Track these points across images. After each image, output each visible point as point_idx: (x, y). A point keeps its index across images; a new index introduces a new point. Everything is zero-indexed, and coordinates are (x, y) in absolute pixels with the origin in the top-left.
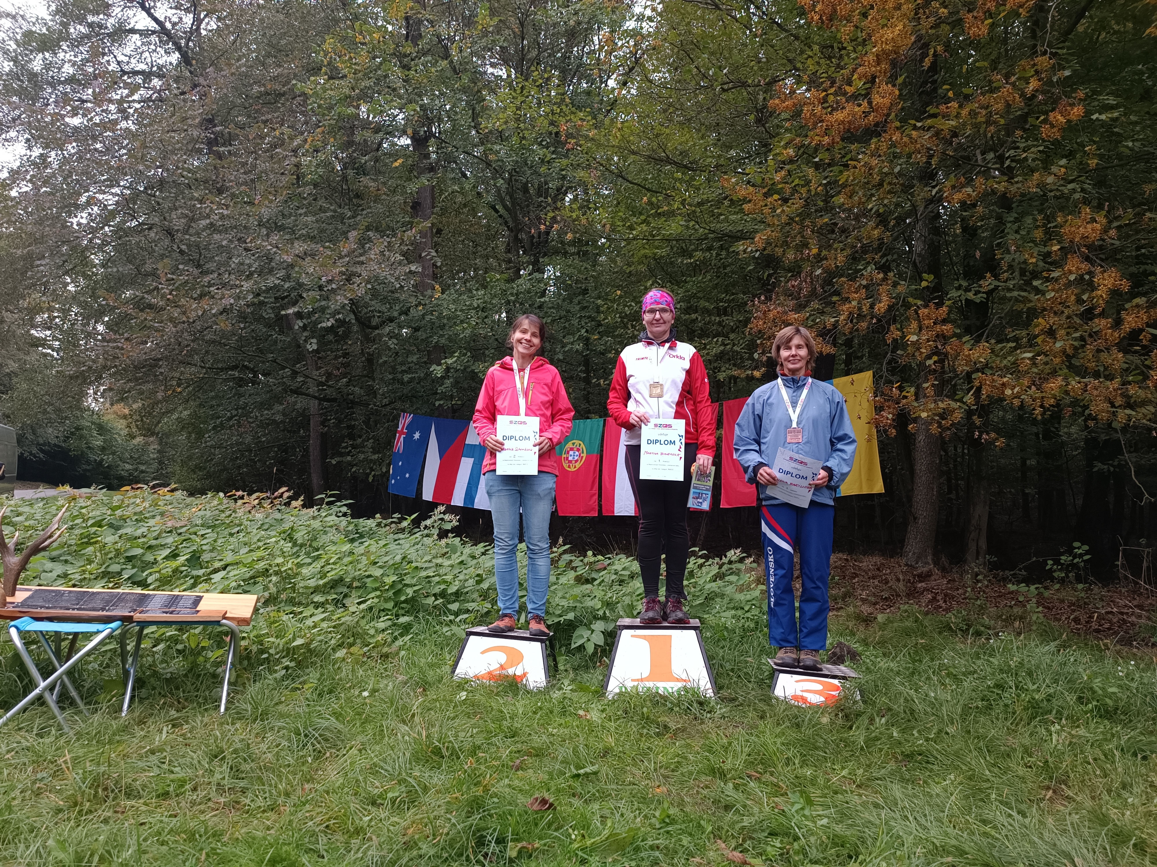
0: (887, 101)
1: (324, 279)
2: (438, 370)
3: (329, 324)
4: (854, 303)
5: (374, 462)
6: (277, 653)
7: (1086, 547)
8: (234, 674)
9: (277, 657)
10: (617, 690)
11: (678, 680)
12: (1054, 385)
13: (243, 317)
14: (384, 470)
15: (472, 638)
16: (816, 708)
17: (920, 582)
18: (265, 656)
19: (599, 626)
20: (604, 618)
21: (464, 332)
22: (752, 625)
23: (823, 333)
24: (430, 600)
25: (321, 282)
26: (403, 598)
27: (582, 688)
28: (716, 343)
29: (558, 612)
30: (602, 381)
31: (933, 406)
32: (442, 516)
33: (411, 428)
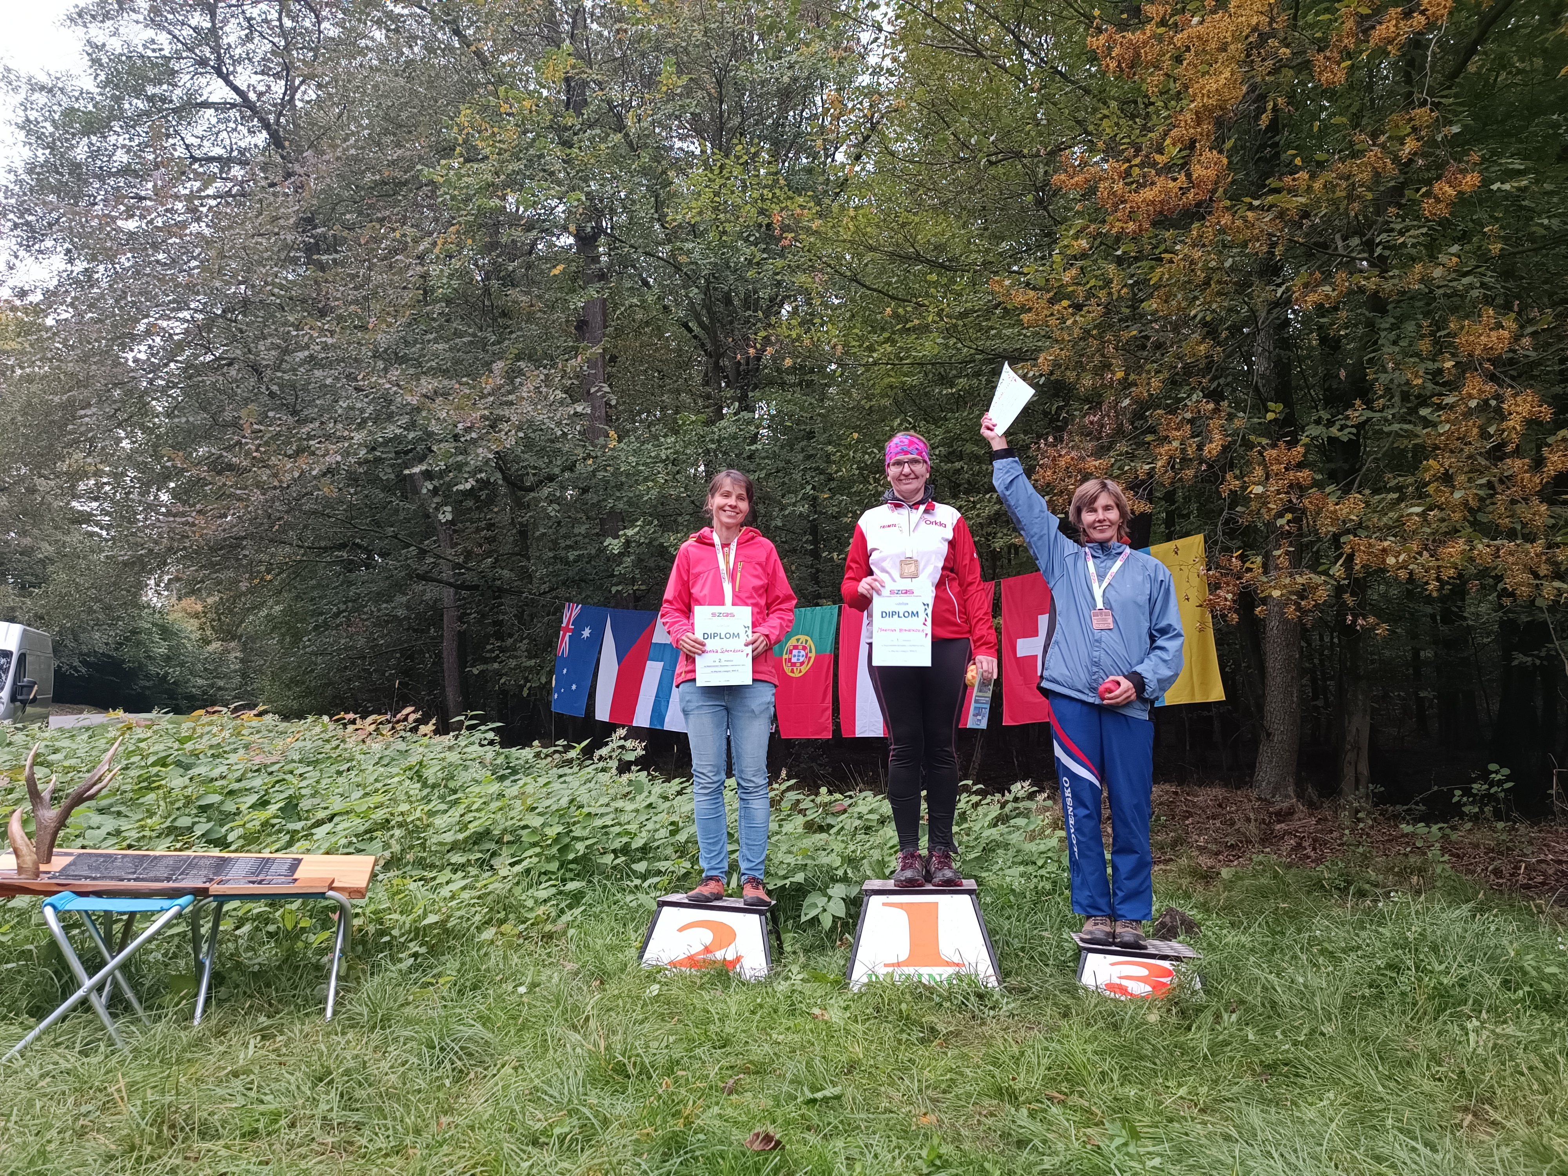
0: (1211, 173)
1: (460, 426)
2: (614, 545)
3: (468, 486)
4: (1176, 444)
5: (530, 669)
6: (402, 935)
7: (1506, 771)
8: (345, 965)
9: (402, 940)
10: (865, 980)
11: (948, 964)
12: (1455, 550)
13: (353, 479)
14: (543, 680)
15: (666, 909)
16: (1139, 1001)
17: (1279, 822)
18: (386, 939)
19: (838, 891)
20: (845, 879)
21: (649, 492)
22: (1048, 886)
23: (1134, 486)
24: (608, 859)
25: (457, 431)
26: (571, 856)
27: (816, 977)
28: (989, 501)
29: (782, 873)
30: (835, 555)
31: (1288, 580)
32: (622, 742)
33: (579, 624)
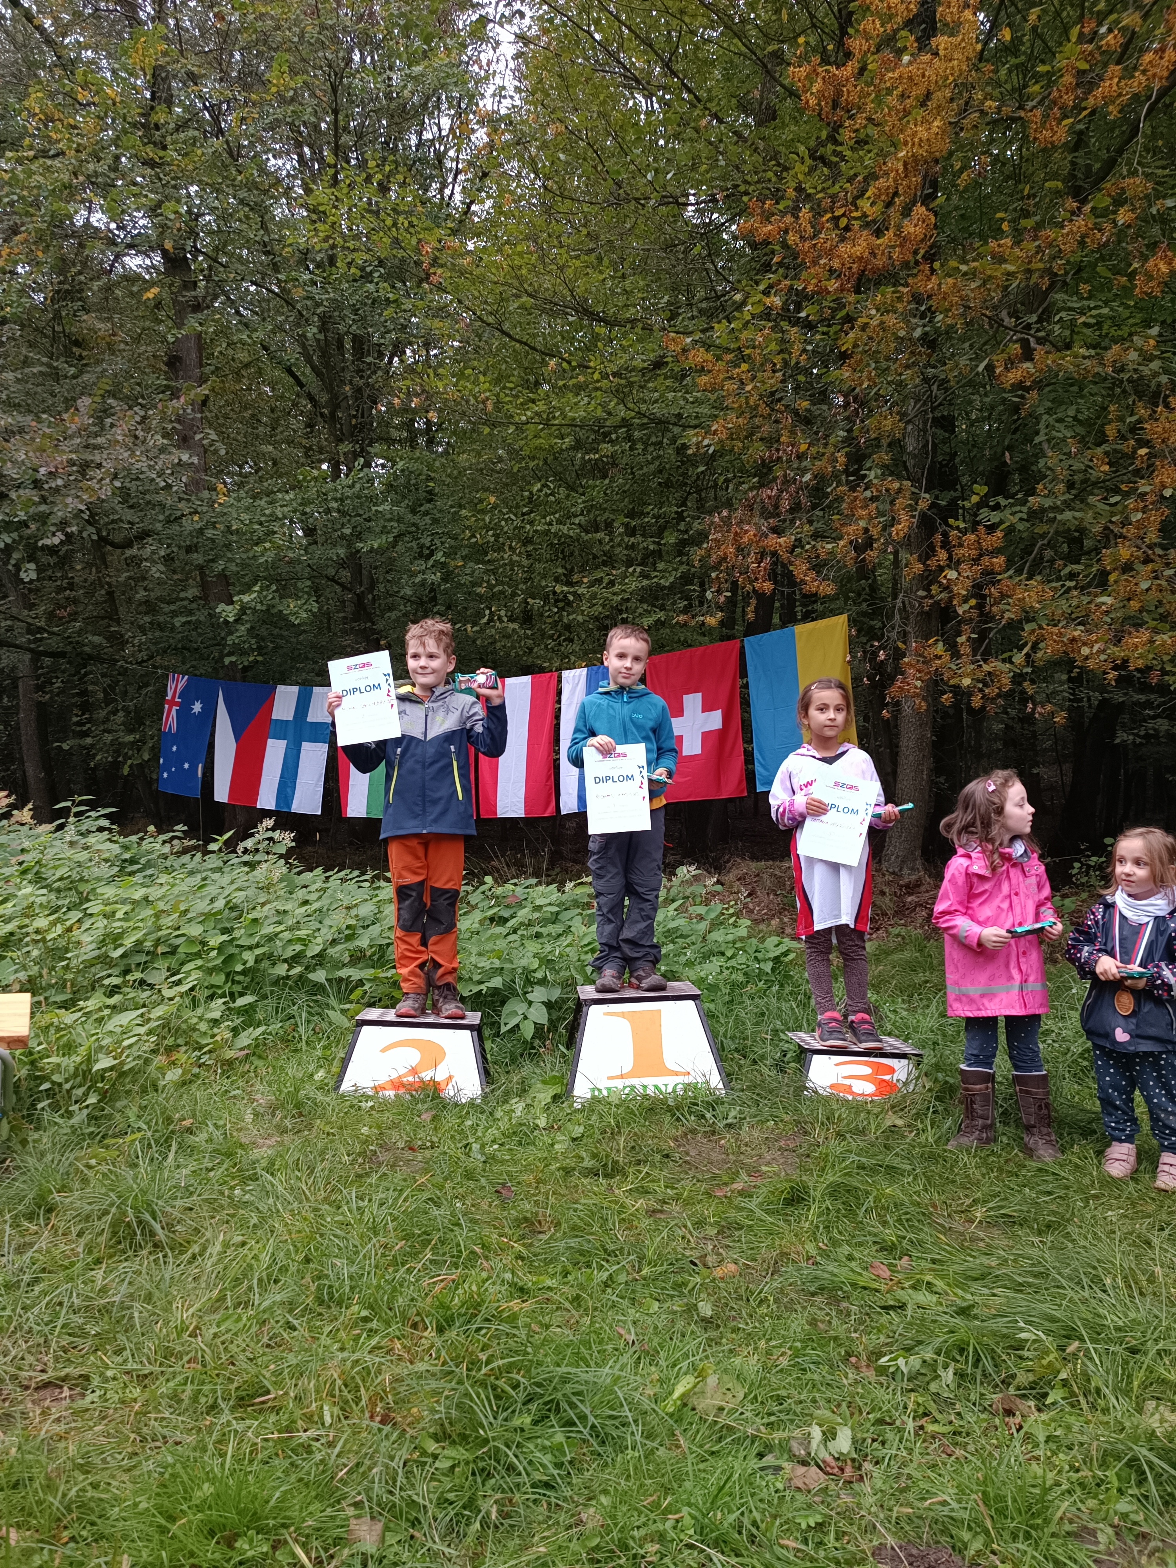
0: (920, 230)
1: (43, 471)
2: (228, 612)
3: (56, 541)
4: (861, 523)
5: (130, 745)
6: (67, 1081)
9: (67, 1086)
10: (587, 1095)
11: (676, 1074)
12: (1139, 641)
15: (365, 1029)
16: (864, 1102)
17: (910, 894)
18: (46, 1086)
19: (540, 996)
20: (543, 982)
21: (265, 554)
22: (741, 978)
23: (816, 566)
24: (281, 970)
25: (39, 476)
26: (239, 968)
29: (476, 978)
30: (469, 627)
31: (972, 668)
32: (270, 834)
33: (187, 697)
